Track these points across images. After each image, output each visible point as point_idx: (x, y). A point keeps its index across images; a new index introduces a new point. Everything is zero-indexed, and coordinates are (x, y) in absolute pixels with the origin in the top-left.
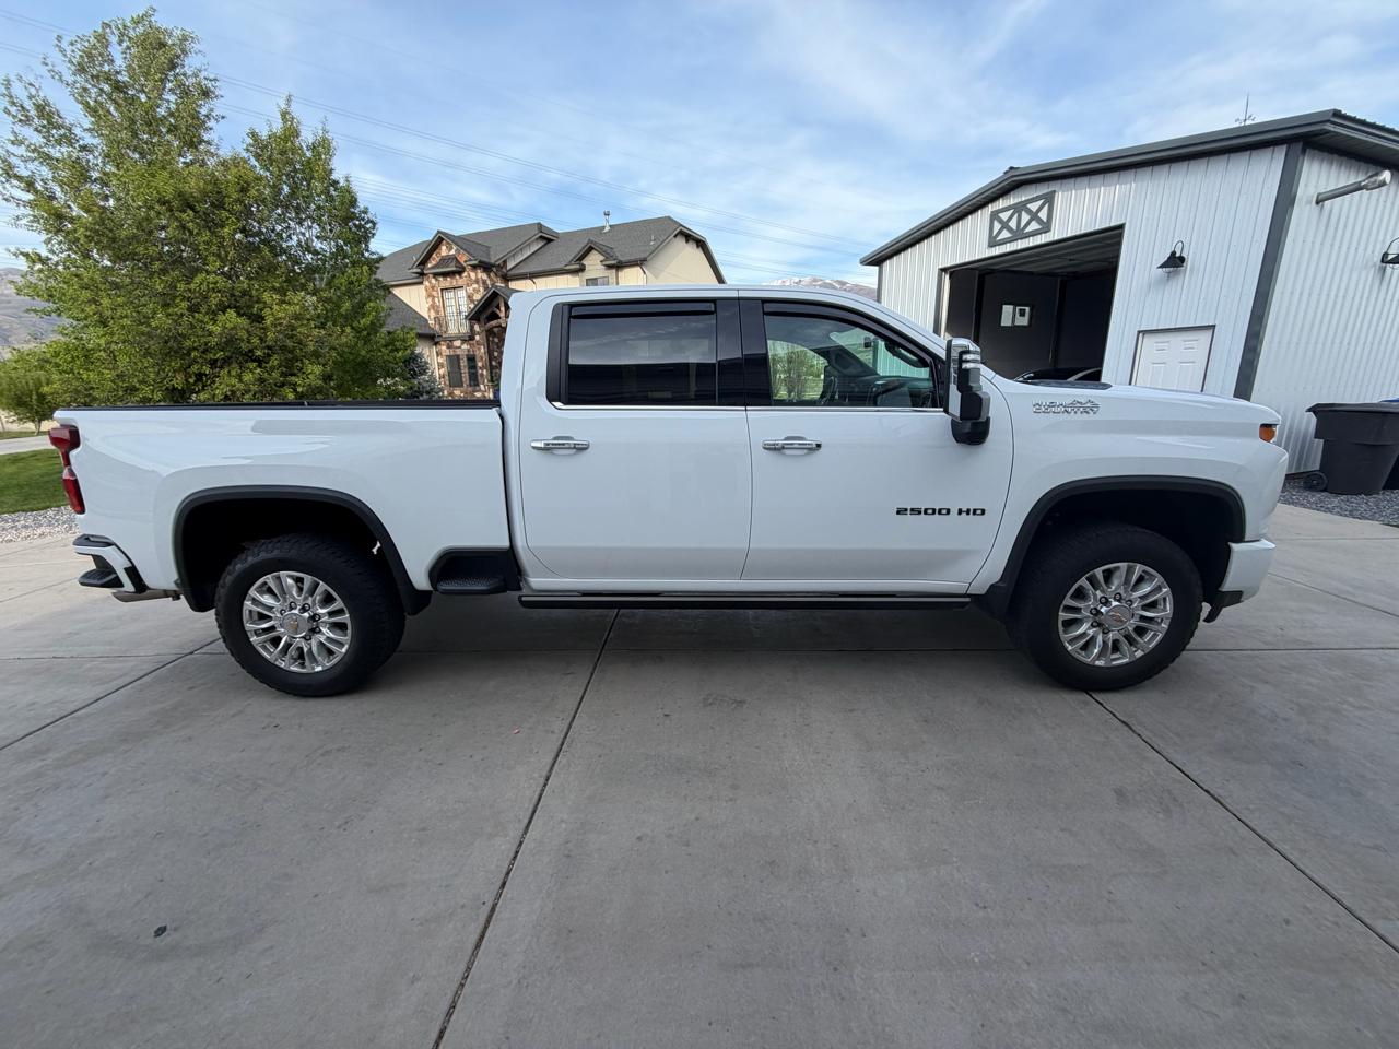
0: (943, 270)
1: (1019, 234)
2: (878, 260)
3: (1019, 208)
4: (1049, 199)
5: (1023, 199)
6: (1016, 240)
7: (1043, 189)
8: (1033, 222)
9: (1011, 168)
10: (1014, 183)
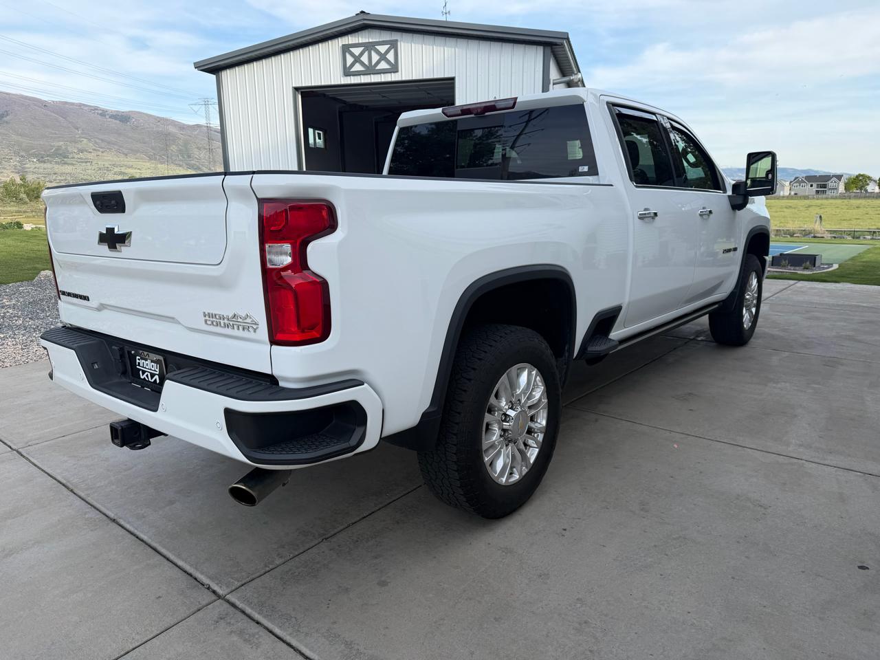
0: (296, 89)
1: (370, 70)
2: (215, 68)
3: (369, 47)
4: (393, 45)
5: (371, 41)
6: (370, 74)
7: (387, 36)
8: (383, 62)
9: (362, 12)
10: (362, 24)
